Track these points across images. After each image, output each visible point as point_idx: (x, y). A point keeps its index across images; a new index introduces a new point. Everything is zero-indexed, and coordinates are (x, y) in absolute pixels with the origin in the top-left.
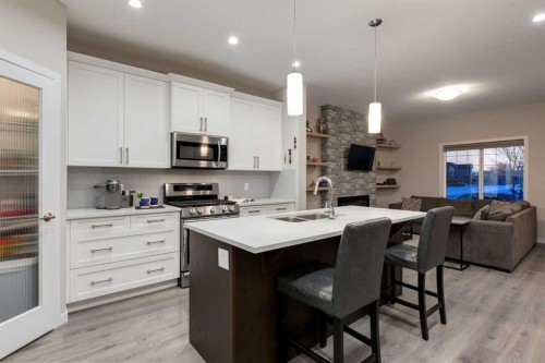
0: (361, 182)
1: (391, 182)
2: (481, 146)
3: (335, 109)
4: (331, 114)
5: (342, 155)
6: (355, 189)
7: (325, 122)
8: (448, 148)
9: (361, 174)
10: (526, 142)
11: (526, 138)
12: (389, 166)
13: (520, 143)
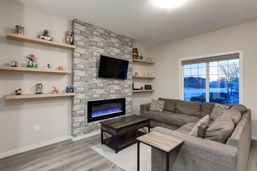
0: (117, 88)
1: (148, 87)
2: (208, 60)
3: (83, 24)
4: (79, 28)
5: (94, 65)
6: (109, 93)
7: (73, 34)
8: (185, 63)
9: (117, 82)
10: (241, 55)
11: (241, 52)
12: (146, 76)
13: (236, 56)
